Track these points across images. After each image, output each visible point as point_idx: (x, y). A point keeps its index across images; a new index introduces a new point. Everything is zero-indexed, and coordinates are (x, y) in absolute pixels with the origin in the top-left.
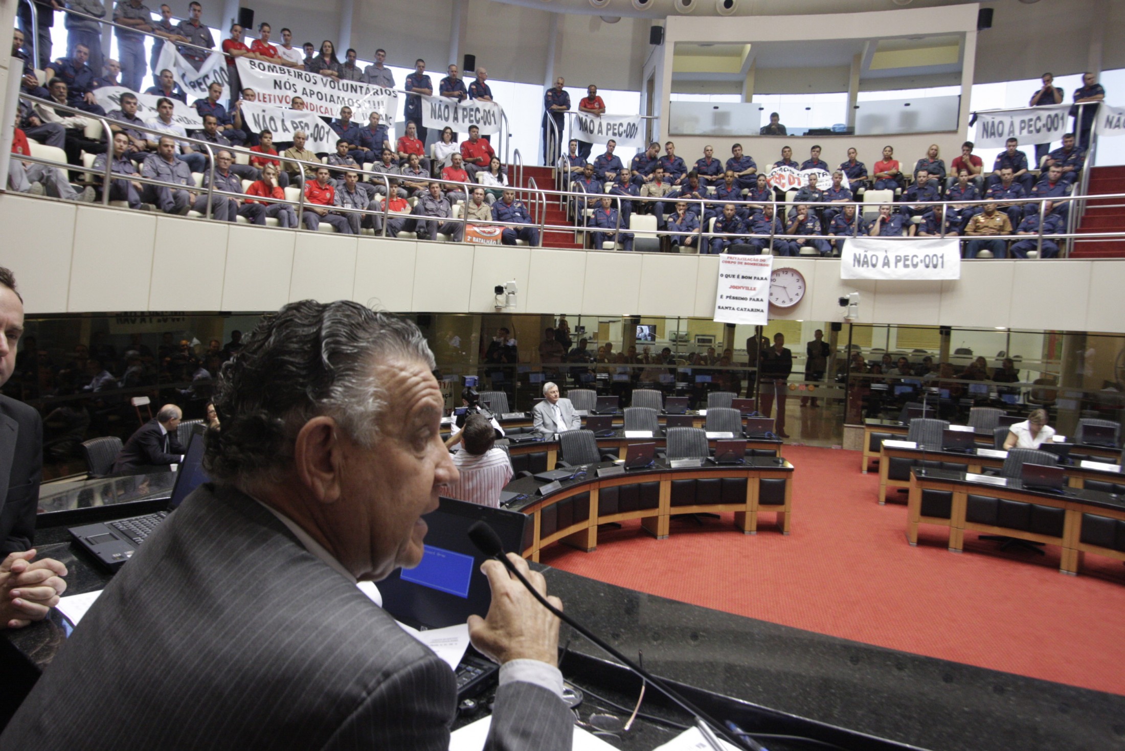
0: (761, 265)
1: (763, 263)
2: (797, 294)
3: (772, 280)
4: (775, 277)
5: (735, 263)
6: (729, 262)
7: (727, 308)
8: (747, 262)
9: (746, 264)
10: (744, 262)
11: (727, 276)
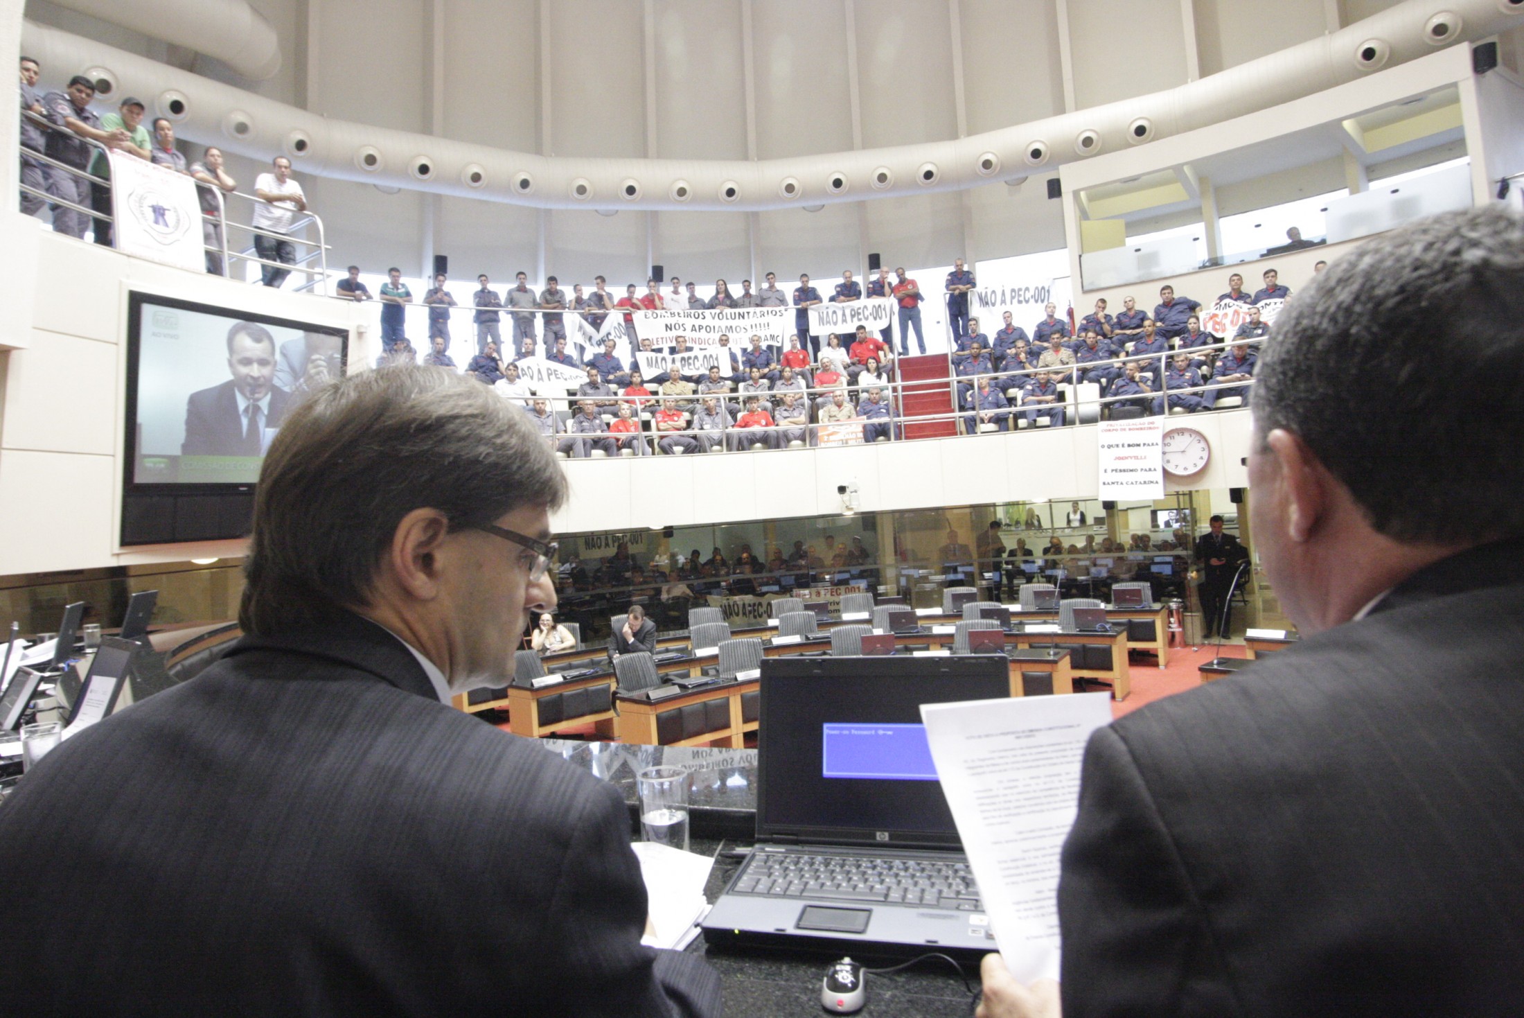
0: (1150, 428)
1: (1151, 426)
2: (1202, 458)
3: (1165, 445)
4: (1168, 440)
5: (1116, 430)
6: (1110, 430)
7: (1113, 483)
8: (1132, 427)
9: (1130, 429)
10: (1127, 428)
11: (1110, 447)
